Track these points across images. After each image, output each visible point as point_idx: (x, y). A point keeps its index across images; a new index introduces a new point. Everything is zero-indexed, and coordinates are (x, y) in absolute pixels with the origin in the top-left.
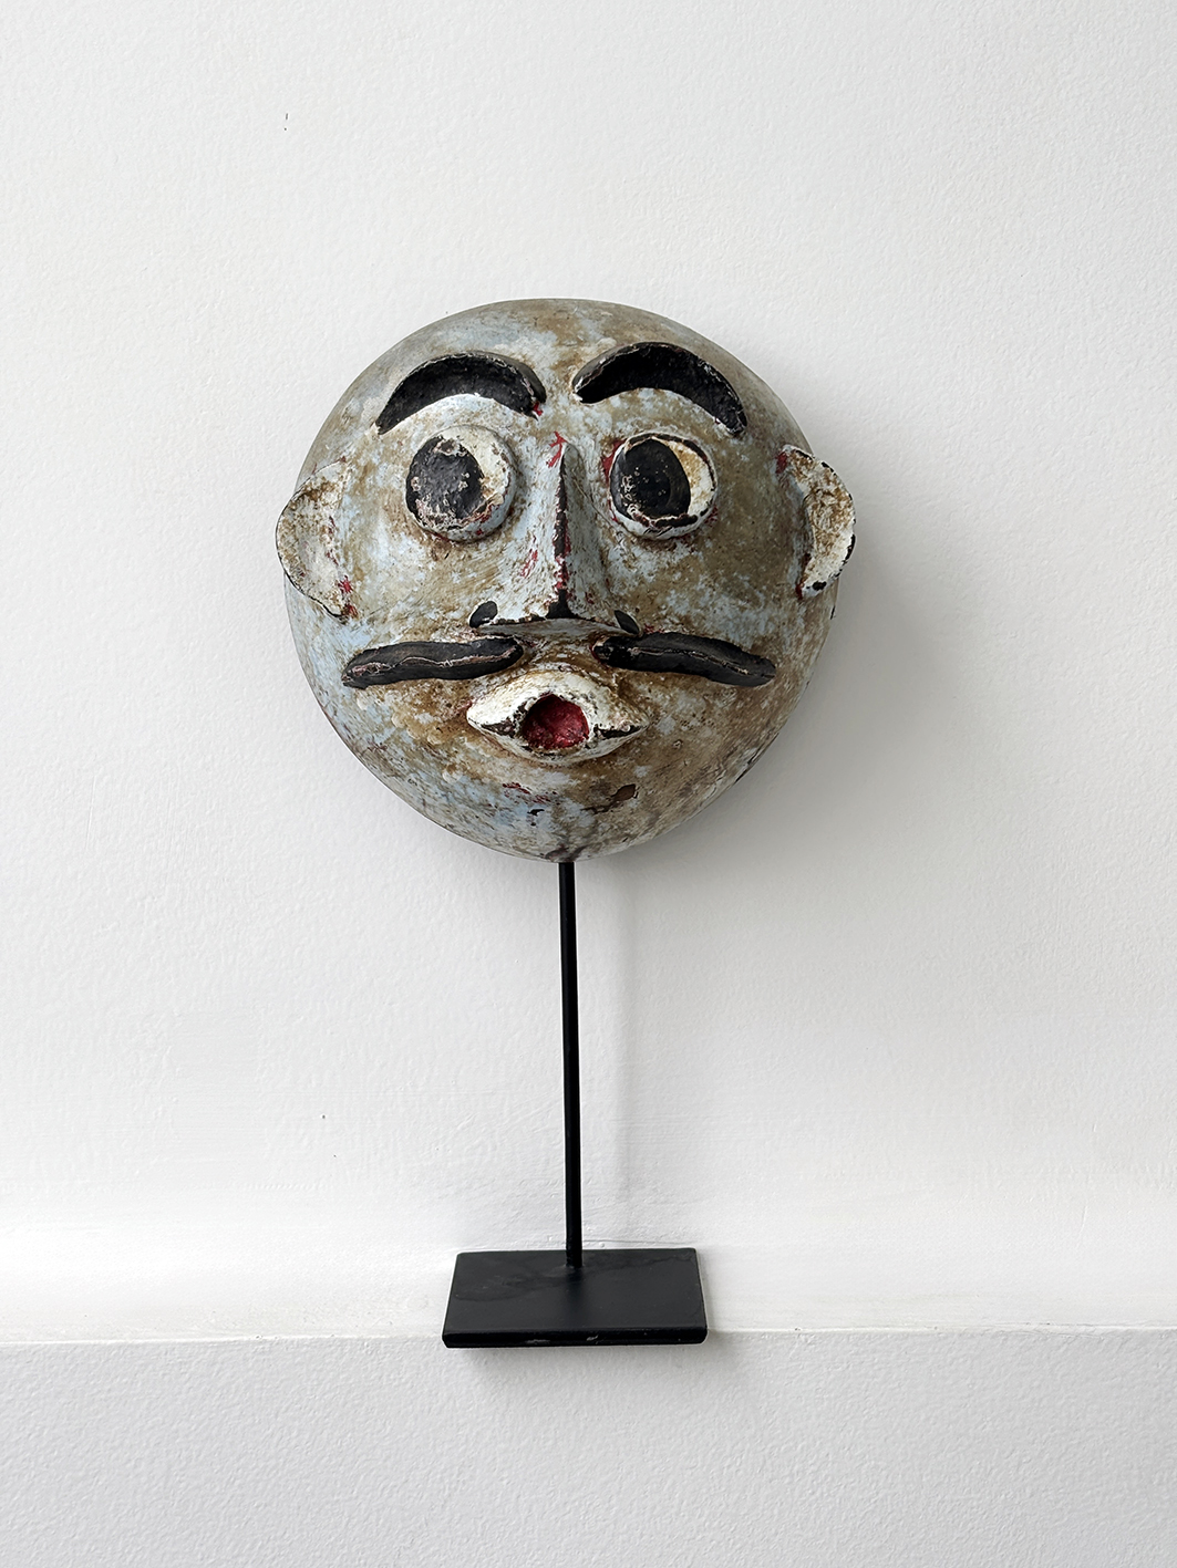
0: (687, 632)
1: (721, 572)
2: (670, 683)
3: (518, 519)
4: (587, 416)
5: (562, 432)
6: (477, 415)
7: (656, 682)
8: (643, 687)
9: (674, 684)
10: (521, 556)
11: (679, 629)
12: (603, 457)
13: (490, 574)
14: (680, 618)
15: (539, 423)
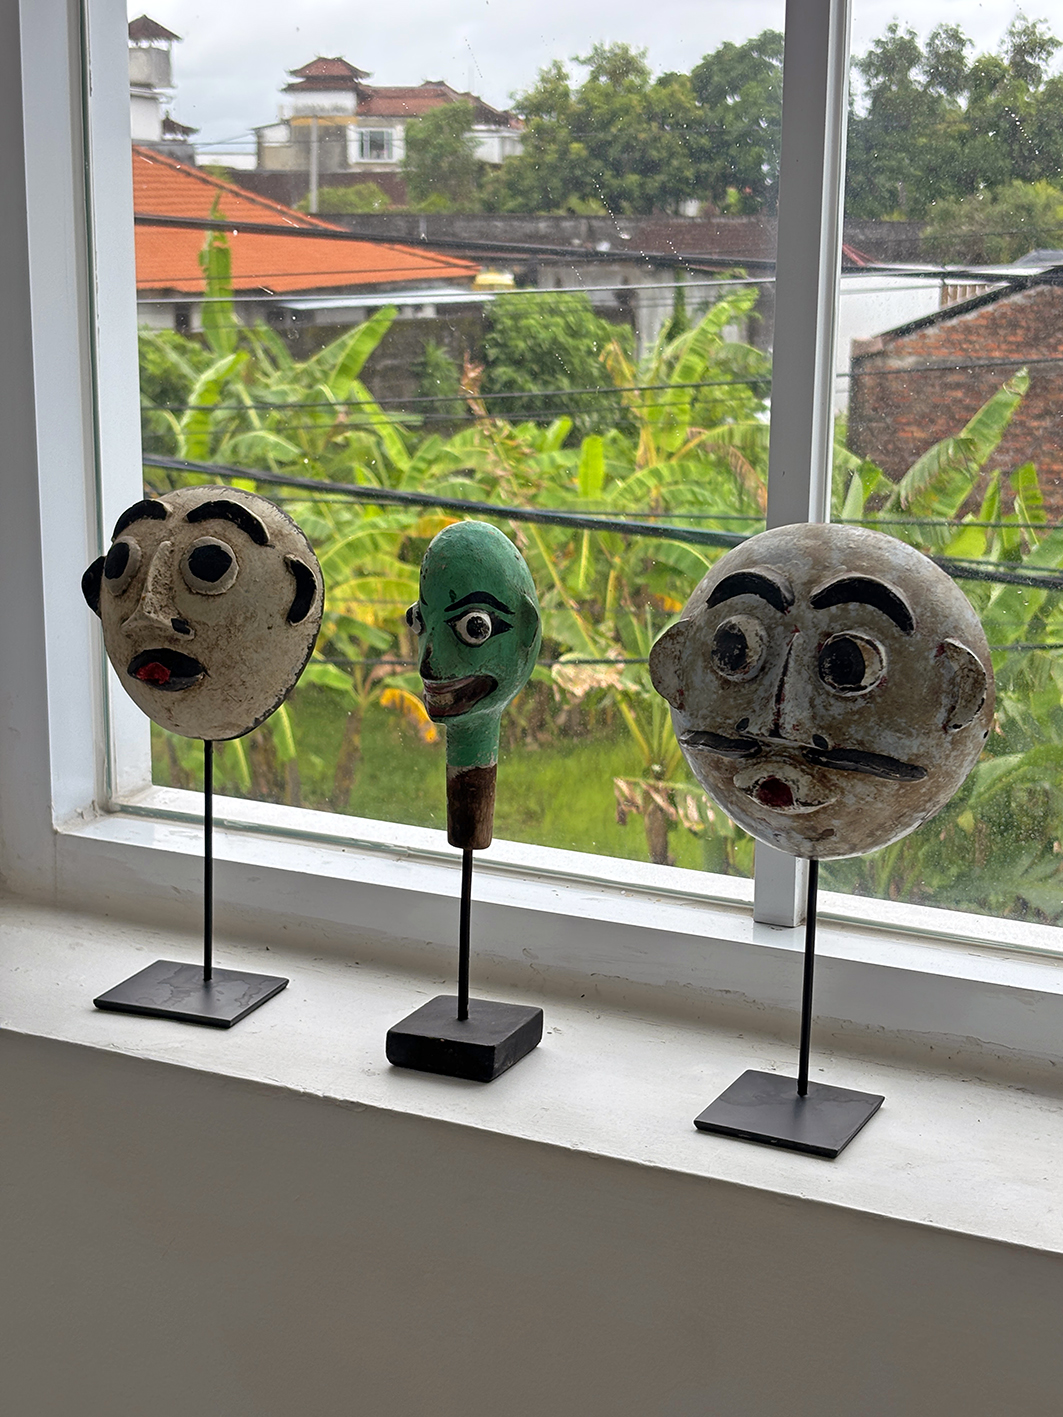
0: (861, 749)
1: (885, 716)
2: (851, 777)
3: (767, 673)
4: (815, 617)
5: (799, 625)
6: (756, 608)
7: (842, 776)
8: (834, 778)
9: (854, 778)
10: (766, 695)
11: (856, 747)
12: (819, 644)
13: (749, 702)
14: (857, 740)
15: (787, 618)
